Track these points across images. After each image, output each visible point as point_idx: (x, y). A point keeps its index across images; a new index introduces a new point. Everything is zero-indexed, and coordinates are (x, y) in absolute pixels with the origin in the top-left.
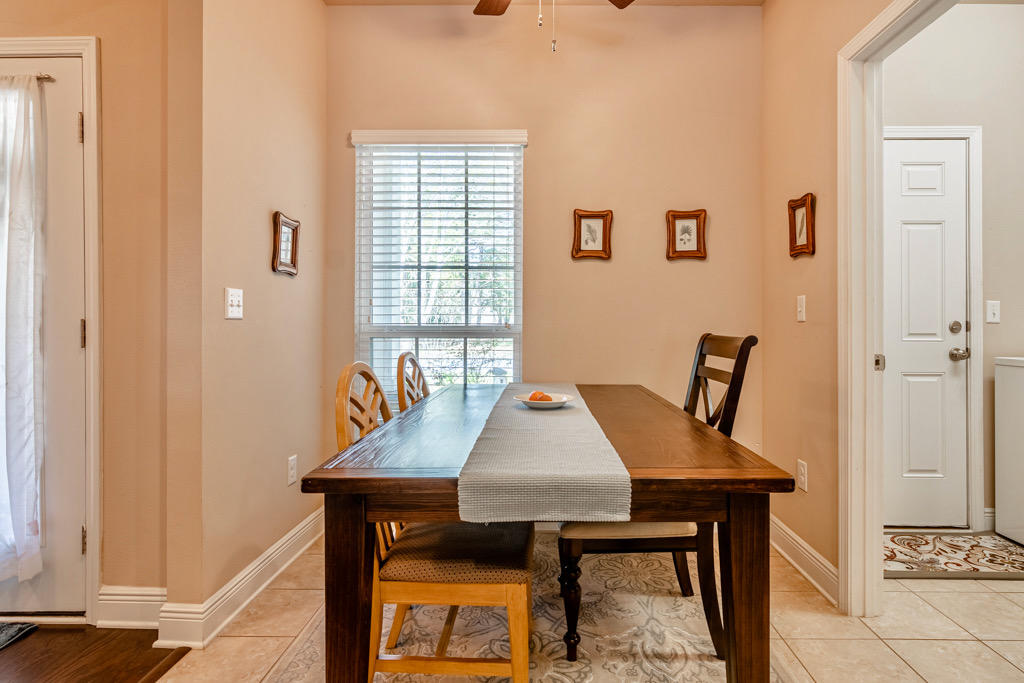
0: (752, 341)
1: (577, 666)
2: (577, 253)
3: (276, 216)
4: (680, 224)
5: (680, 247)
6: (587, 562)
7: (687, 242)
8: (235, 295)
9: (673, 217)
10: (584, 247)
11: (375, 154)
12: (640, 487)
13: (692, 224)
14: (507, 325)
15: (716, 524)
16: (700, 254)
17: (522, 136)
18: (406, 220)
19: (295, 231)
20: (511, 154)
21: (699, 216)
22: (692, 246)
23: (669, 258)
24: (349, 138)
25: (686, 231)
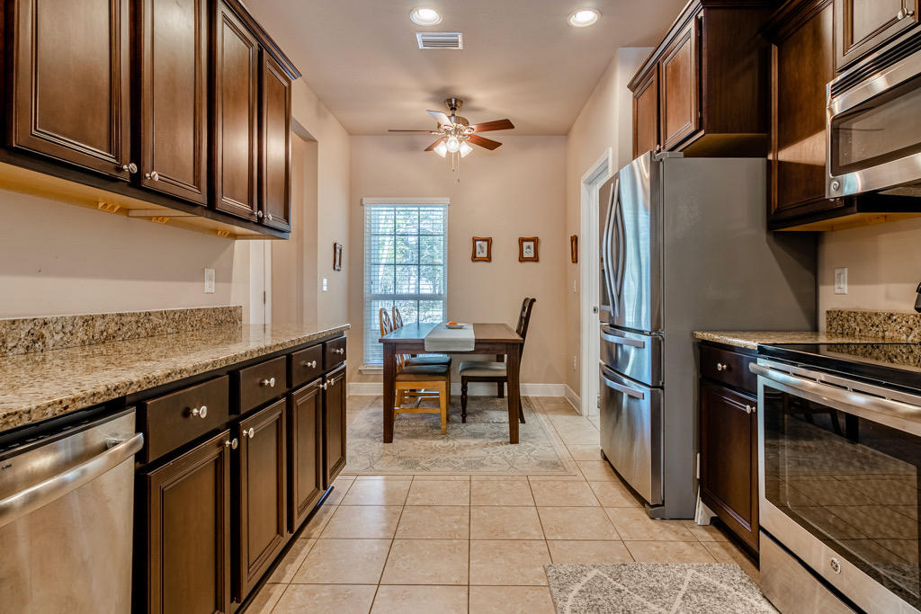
0: (534, 300)
1: (464, 425)
2: (474, 258)
3: (335, 245)
4: (525, 244)
5: (525, 255)
6: (469, 384)
7: (529, 253)
8: (325, 281)
9: (522, 241)
10: (478, 256)
11: (373, 209)
12: (478, 342)
13: (532, 244)
14: (440, 294)
15: (506, 356)
16: (536, 259)
17: (447, 200)
18: (388, 241)
19: (341, 250)
20: (442, 209)
21: (535, 241)
22: (532, 255)
23: (520, 260)
24: (361, 201)
25: (529, 247)
